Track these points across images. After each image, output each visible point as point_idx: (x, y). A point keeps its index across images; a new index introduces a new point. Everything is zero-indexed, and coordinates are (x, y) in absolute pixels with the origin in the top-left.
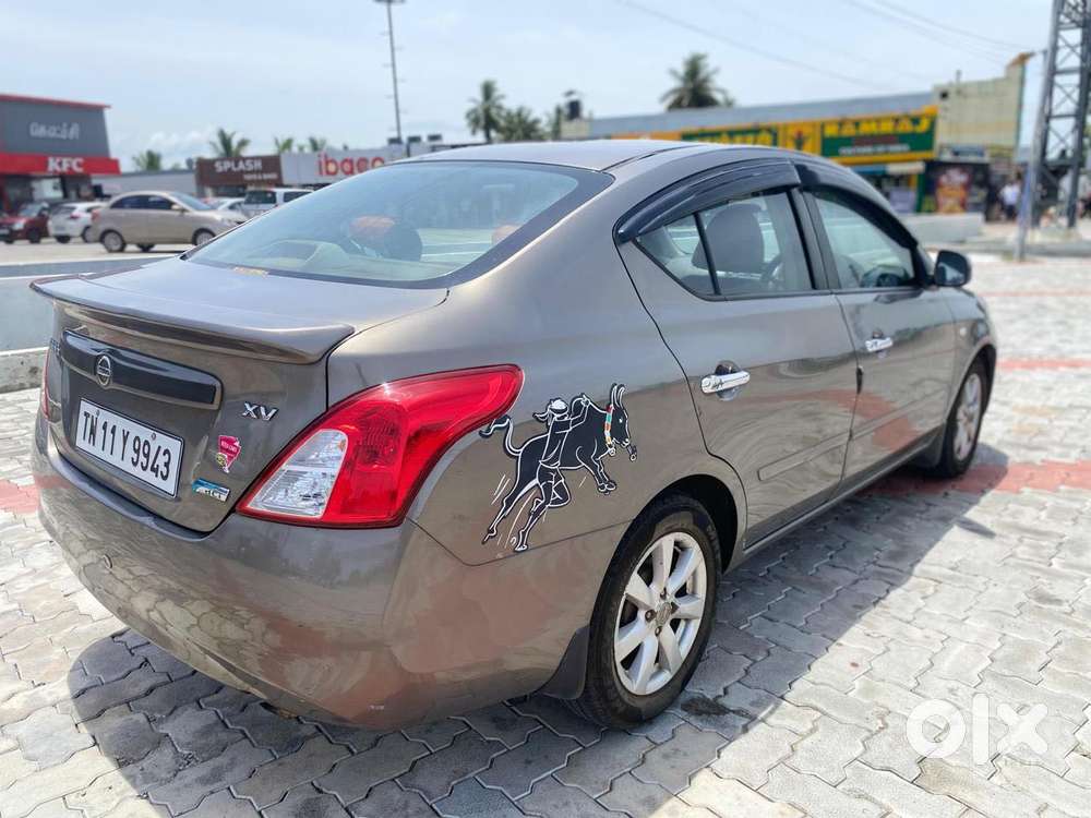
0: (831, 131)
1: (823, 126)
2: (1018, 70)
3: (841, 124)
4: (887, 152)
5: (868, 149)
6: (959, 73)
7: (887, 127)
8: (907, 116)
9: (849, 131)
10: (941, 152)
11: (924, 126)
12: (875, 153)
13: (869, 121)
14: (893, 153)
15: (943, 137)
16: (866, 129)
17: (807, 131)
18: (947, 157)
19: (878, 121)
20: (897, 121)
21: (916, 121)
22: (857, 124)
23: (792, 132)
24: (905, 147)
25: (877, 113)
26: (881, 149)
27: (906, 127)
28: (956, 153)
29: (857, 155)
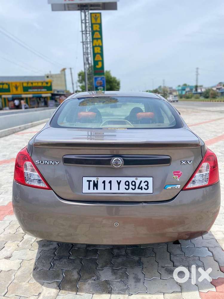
0: (25, 85)
1: (23, 83)
2: (63, 72)
3: (28, 83)
4: (41, 91)
5: (36, 90)
6: (50, 72)
7: (40, 85)
8: (44, 82)
9: (30, 85)
10: (54, 92)
11: (49, 85)
12: (38, 91)
13: (35, 83)
14: (43, 91)
15: (54, 88)
16: (34, 85)
17: (18, 84)
18: (56, 92)
19: (38, 83)
20: (42, 83)
21: (47, 83)
22: (32, 83)
23: (14, 85)
24: (45, 90)
25: (37, 81)
26: (39, 90)
27: (45, 85)
28: (58, 92)
29: (33, 91)
